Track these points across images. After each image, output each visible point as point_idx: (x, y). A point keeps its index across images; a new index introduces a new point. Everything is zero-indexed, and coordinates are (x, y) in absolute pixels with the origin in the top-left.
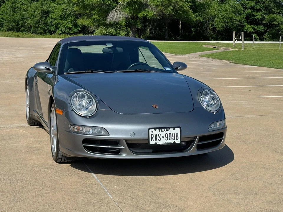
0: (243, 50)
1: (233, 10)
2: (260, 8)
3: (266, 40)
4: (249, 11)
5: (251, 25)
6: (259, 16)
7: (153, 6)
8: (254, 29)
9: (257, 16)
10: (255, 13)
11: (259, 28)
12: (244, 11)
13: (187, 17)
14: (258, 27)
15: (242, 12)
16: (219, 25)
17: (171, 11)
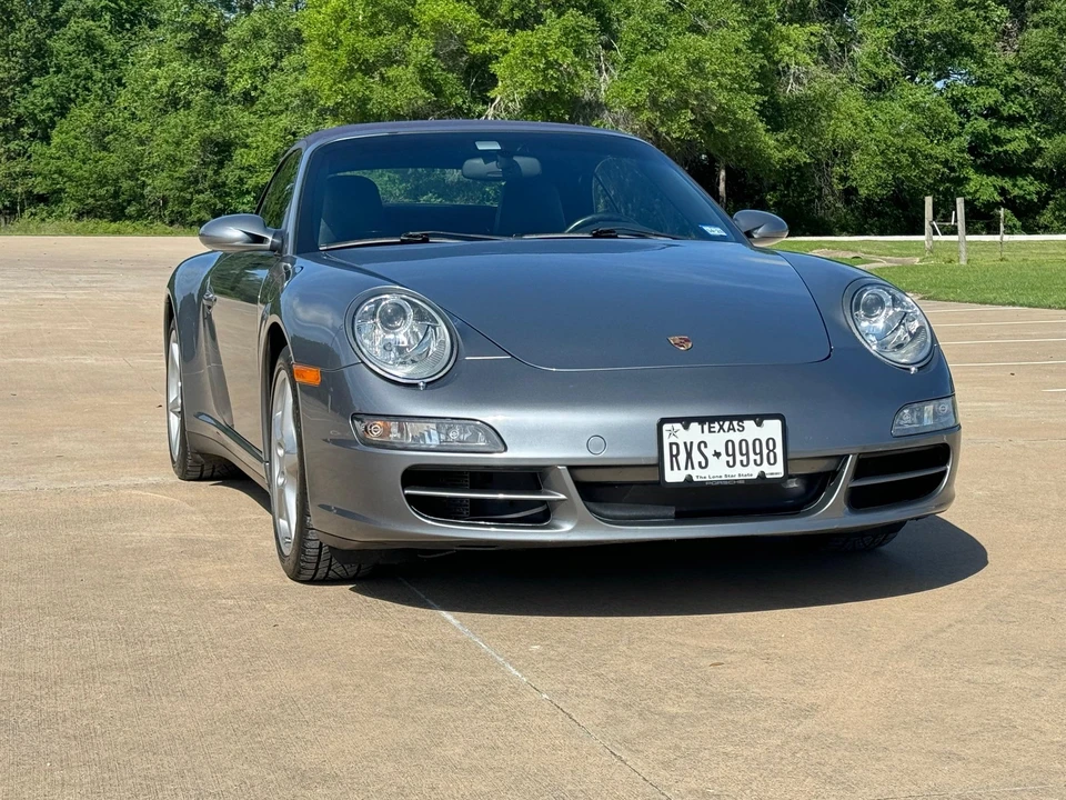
0: (963, 263)
1: (919, 120)
2: (1022, 112)
3: (1046, 229)
4: (983, 125)
5: (989, 175)
6: (1017, 140)
7: (621, 110)
8: (1003, 192)
9: (1010, 141)
10: (1002, 132)
11: (1020, 189)
12: (962, 124)
13: (746, 147)
14: (1015, 185)
15: (955, 129)
16: (868, 176)
17: (688, 126)
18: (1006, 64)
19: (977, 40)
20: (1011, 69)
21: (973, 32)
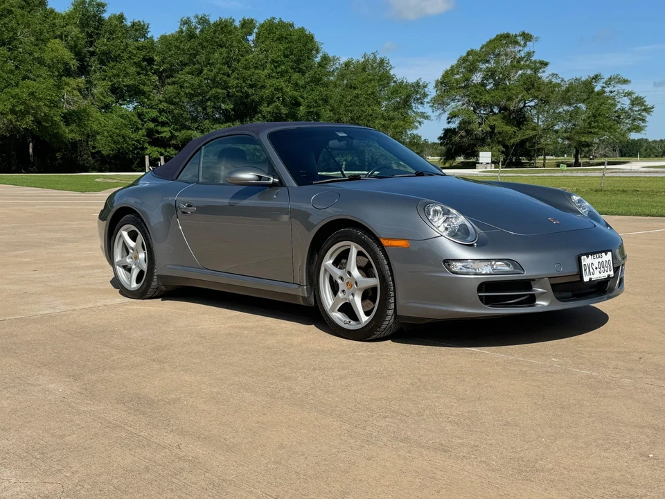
2: (167, 120)
4: (152, 125)
5: (155, 147)
6: (166, 132)
9: (162, 132)
10: (159, 128)
12: (143, 125)
13: (56, 133)
14: (166, 151)
15: (140, 126)
16: (104, 145)
17: (30, 122)
18: (159, 100)
19: (146, 89)
20: (161, 102)
21: (144, 85)
